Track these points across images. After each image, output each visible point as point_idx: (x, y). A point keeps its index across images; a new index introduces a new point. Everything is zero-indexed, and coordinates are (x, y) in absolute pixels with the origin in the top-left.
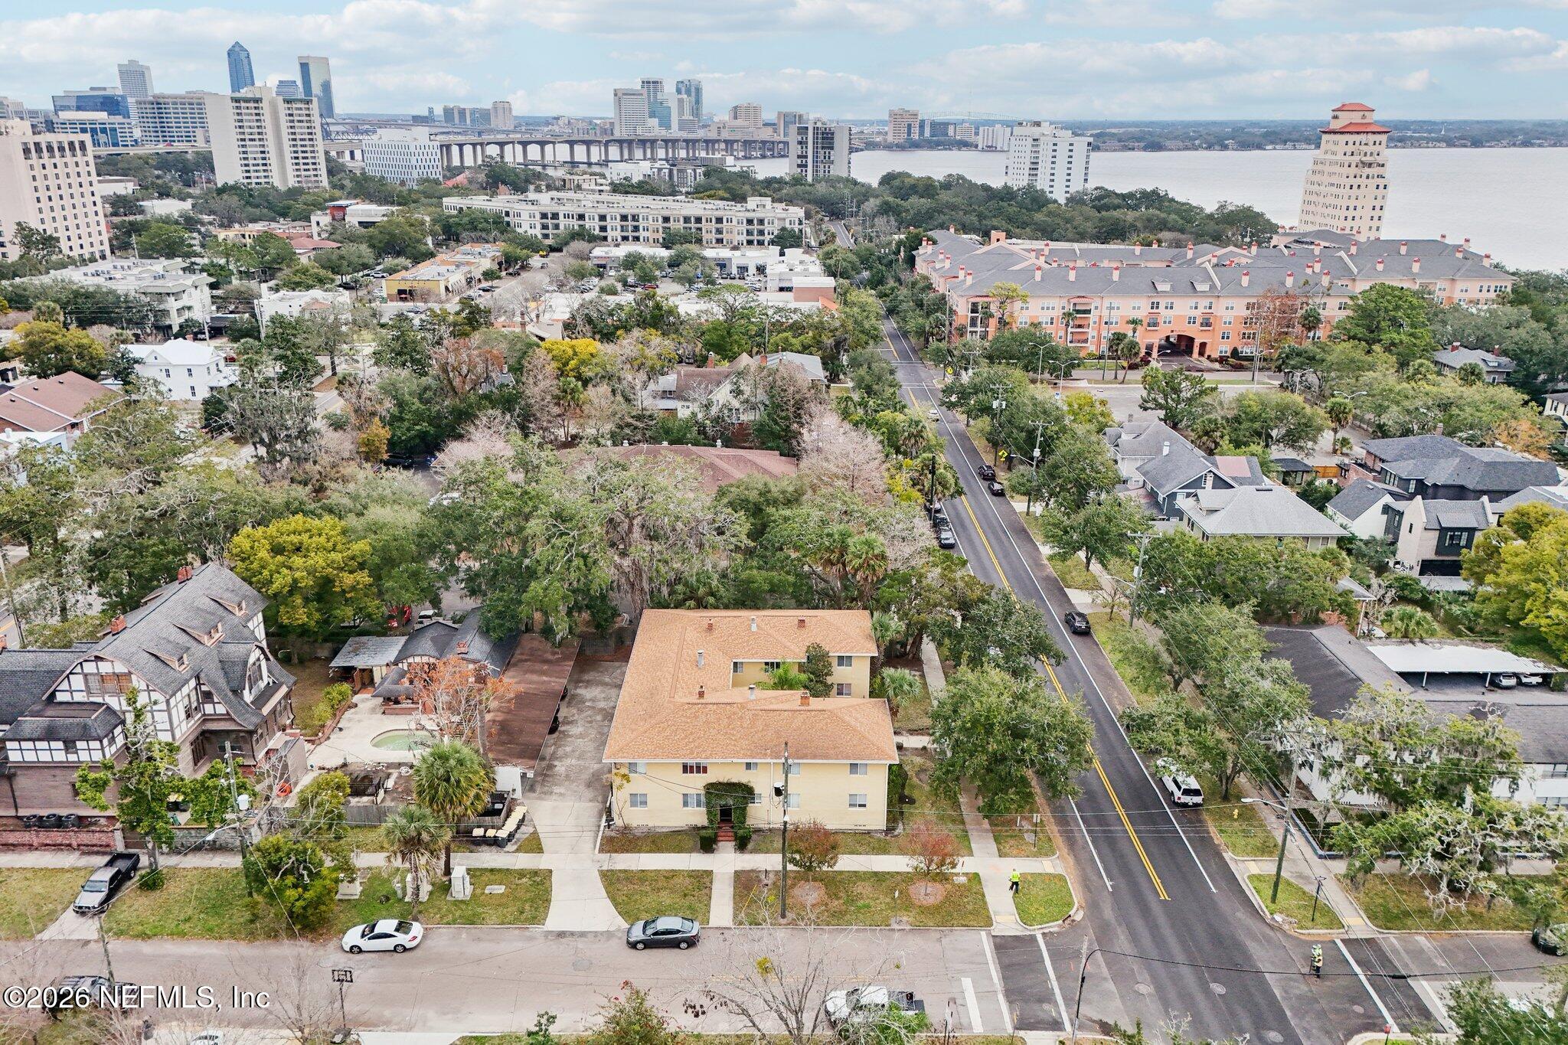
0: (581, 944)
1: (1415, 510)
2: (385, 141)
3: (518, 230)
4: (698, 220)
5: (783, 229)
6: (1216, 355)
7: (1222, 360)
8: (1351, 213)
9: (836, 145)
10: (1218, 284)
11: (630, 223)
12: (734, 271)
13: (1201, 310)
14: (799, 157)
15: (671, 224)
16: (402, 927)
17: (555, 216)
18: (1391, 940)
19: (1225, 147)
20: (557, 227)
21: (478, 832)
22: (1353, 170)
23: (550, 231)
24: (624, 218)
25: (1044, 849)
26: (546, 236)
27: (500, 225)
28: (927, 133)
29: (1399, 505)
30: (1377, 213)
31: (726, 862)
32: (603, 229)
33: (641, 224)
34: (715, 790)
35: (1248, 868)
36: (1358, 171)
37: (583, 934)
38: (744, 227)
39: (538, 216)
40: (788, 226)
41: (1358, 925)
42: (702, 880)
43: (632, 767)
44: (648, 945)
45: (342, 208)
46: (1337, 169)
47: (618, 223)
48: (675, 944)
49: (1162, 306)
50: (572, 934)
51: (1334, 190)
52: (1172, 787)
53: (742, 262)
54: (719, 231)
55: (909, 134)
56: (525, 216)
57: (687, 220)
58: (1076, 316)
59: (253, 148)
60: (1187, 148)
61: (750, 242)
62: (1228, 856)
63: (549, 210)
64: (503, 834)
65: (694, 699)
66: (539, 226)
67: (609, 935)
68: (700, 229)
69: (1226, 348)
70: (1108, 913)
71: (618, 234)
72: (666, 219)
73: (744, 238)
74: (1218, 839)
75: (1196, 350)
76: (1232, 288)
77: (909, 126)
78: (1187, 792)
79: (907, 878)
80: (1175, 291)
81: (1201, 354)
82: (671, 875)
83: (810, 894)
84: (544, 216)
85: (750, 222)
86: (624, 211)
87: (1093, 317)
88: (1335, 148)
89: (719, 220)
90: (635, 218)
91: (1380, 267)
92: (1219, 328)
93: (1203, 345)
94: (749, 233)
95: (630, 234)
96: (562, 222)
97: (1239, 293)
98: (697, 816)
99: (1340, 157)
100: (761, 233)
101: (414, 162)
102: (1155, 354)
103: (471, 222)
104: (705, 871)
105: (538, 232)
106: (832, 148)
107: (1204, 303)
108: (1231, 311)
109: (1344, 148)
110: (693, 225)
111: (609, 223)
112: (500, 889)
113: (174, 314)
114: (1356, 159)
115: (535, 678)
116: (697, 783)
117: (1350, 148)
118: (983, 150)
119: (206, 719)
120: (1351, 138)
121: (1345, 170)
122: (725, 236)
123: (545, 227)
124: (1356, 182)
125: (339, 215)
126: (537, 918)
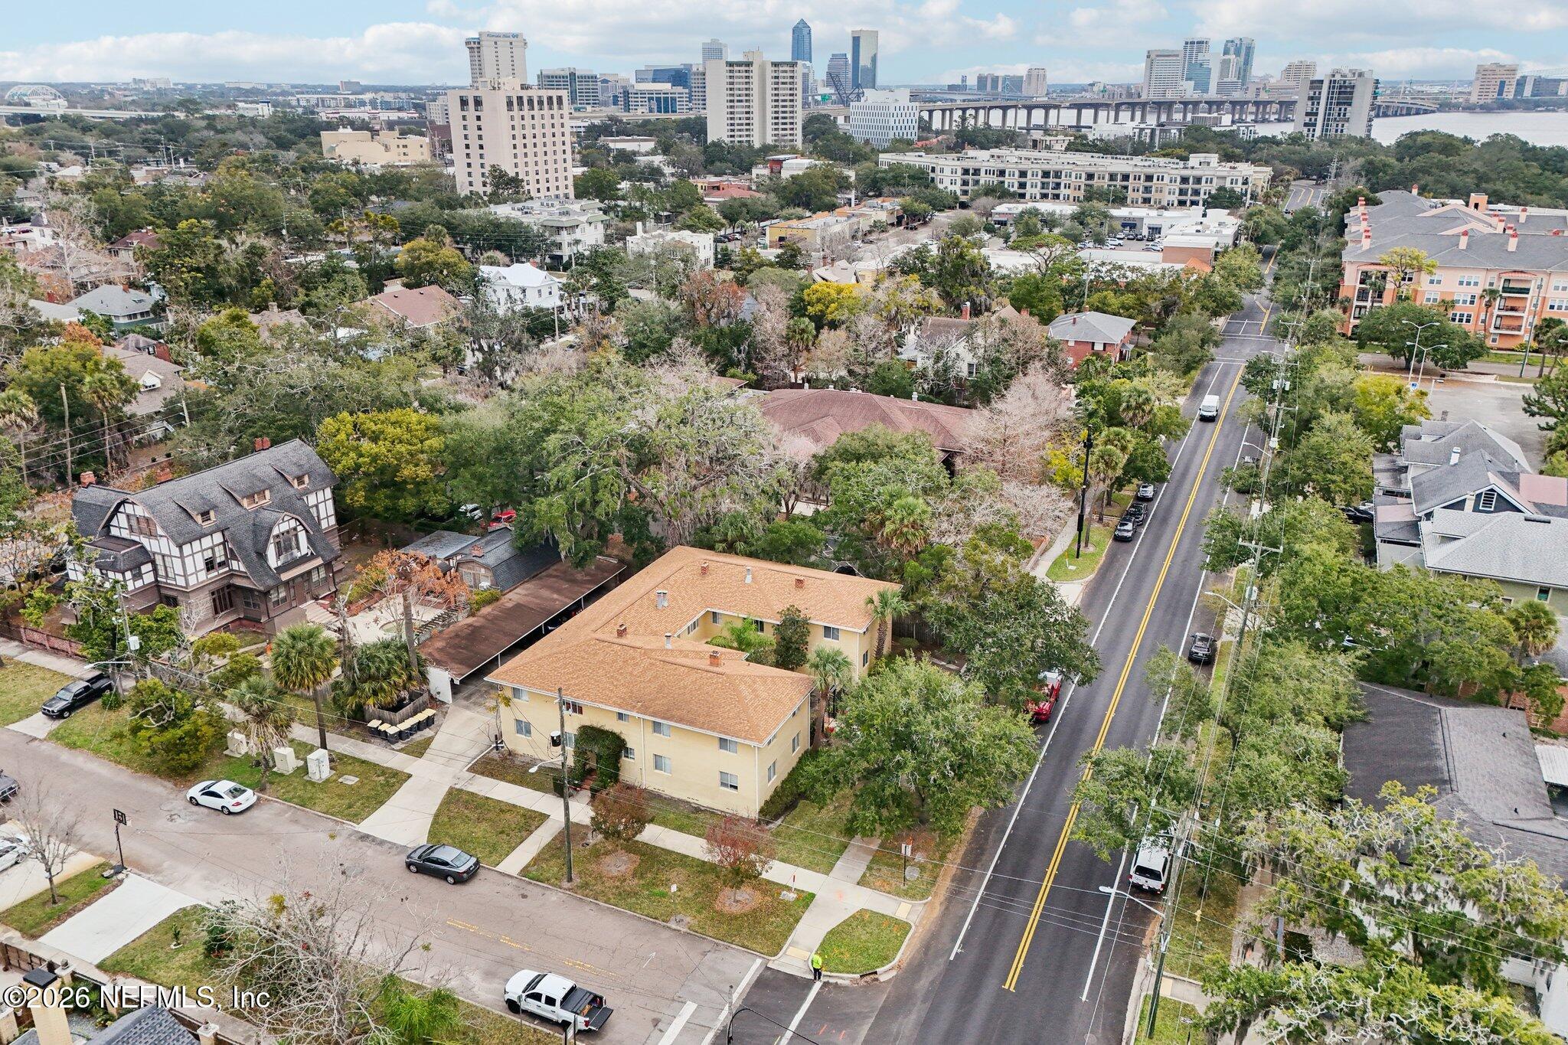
0: (370, 851)
2: (870, 103)
3: (941, 186)
4: (1126, 177)
5: (1221, 189)
9: (1354, 102)
11: (1051, 180)
12: (1145, 232)
14: (1307, 114)
15: (1095, 182)
16: (235, 792)
17: (977, 172)
20: (977, 182)
21: (374, 724)
23: (970, 188)
24: (1046, 174)
26: (965, 192)
27: (922, 178)
28: (1528, 92)
32: (1022, 185)
33: (1063, 181)
34: (590, 734)
37: (382, 843)
38: (1176, 186)
39: (960, 172)
40: (1228, 185)
42: (533, 820)
43: (516, 692)
44: (420, 869)
45: (780, 162)
47: (1039, 180)
48: (443, 876)
50: (374, 839)
53: (1155, 223)
54: (1147, 190)
55: (1500, 93)
56: (947, 171)
57: (1112, 177)
58: (1507, 294)
59: (739, 109)
61: (1182, 203)
62: (1144, 963)
63: (970, 166)
64: (392, 730)
65: (612, 637)
66: (959, 182)
67: (399, 848)
68: (1126, 188)
70: (924, 983)
71: (1037, 191)
72: (1090, 176)
73: (1175, 198)
74: (1152, 942)
78: (1143, 871)
82: (509, 809)
83: (619, 865)
84: (966, 172)
85: (1185, 180)
86: (1046, 167)
87: (1532, 298)
89: (1149, 178)
90: (1058, 174)
94: (1182, 192)
95: (1050, 191)
96: (983, 178)
100: (1196, 192)
101: (892, 123)
103: (895, 177)
104: (541, 814)
105: (957, 188)
106: (1350, 104)
110: (1119, 183)
111: (1029, 180)
112: (352, 781)
113: (565, 246)
115: (545, 593)
116: (574, 724)
119: (232, 574)
122: (1154, 196)
123: (965, 183)
125: (776, 168)
126: (357, 818)
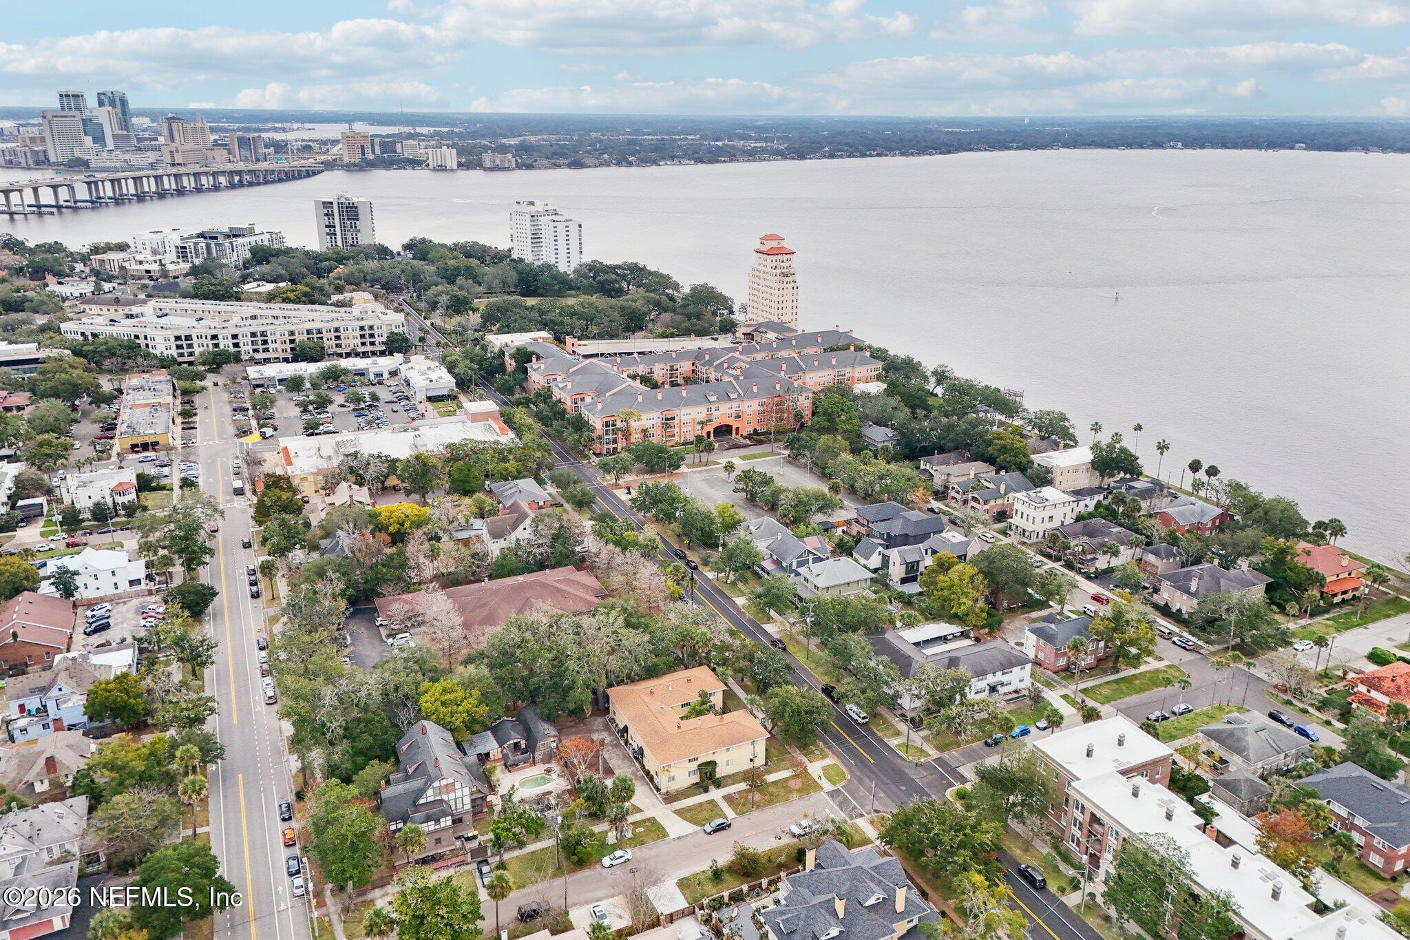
0: (689, 839)
1: (894, 554)
3: (155, 351)
4: (319, 331)
5: (392, 334)
6: (745, 434)
7: (749, 437)
8: (780, 305)
9: (360, 218)
10: (742, 394)
11: (260, 339)
12: (372, 377)
13: (734, 409)
14: (327, 226)
17: (188, 338)
18: (945, 755)
19: (630, 164)
20: (191, 346)
22: (778, 278)
23: (185, 350)
24: (253, 335)
25: (824, 756)
26: (181, 355)
28: (378, 151)
29: (887, 552)
30: (795, 304)
31: (715, 794)
32: (236, 345)
33: (270, 339)
34: (703, 766)
35: (894, 743)
36: (781, 279)
37: (686, 835)
38: (358, 333)
39: (173, 339)
40: (394, 332)
41: (934, 753)
42: (715, 802)
43: (669, 766)
44: (715, 831)
46: (768, 276)
47: (249, 339)
48: (724, 828)
49: (713, 409)
50: (683, 836)
51: (768, 289)
52: (855, 717)
53: (378, 370)
54: (338, 338)
55: (363, 154)
57: (309, 332)
58: (668, 423)
60: (601, 165)
61: (363, 344)
62: (885, 740)
63: (182, 333)
65: (678, 730)
66: (174, 347)
67: (696, 833)
68: (321, 338)
69: (750, 429)
70: (858, 773)
71: (250, 348)
72: (292, 333)
73: (358, 341)
74: (879, 734)
75: (734, 432)
76: (748, 394)
77: (362, 147)
78: (863, 718)
79: (786, 780)
80: (719, 400)
81: (737, 434)
82: (701, 805)
84: (178, 338)
85: (362, 328)
86: (253, 330)
87: (676, 421)
88: (765, 263)
89: (337, 330)
90: (263, 334)
91: (816, 363)
92: (746, 418)
93: (737, 429)
95: (261, 347)
96: (195, 342)
97: (753, 396)
98: (696, 779)
99: (769, 269)
100: (372, 336)
102: (712, 435)
104: (713, 799)
105: (174, 352)
106: (358, 220)
107: (735, 405)
108: (751, 407)
109: (769, 264)
110: (315, 336)
111: (241, 340)
112: (642, 829)
114: (778, 271)
115: (577, 736)
116: (694, 765)
117: (774, 264)
118: (434, 170)
120: (774, 258)
121: (774, 278)
122: (343, 341)
123: (179, 347)
124: (781, 286)
126: (665, 835)
